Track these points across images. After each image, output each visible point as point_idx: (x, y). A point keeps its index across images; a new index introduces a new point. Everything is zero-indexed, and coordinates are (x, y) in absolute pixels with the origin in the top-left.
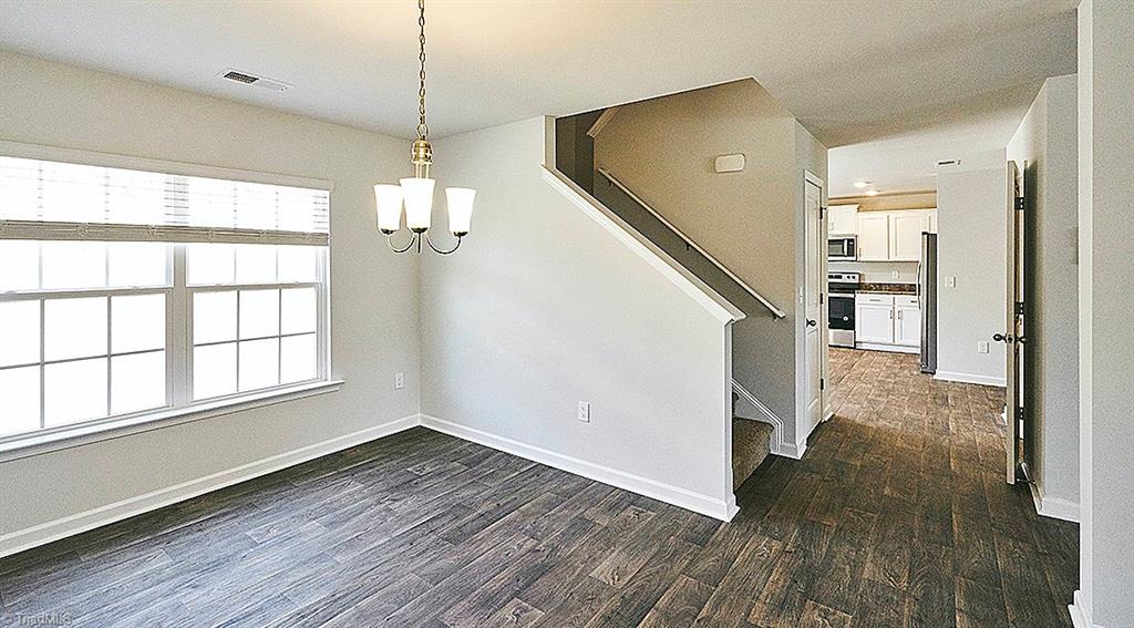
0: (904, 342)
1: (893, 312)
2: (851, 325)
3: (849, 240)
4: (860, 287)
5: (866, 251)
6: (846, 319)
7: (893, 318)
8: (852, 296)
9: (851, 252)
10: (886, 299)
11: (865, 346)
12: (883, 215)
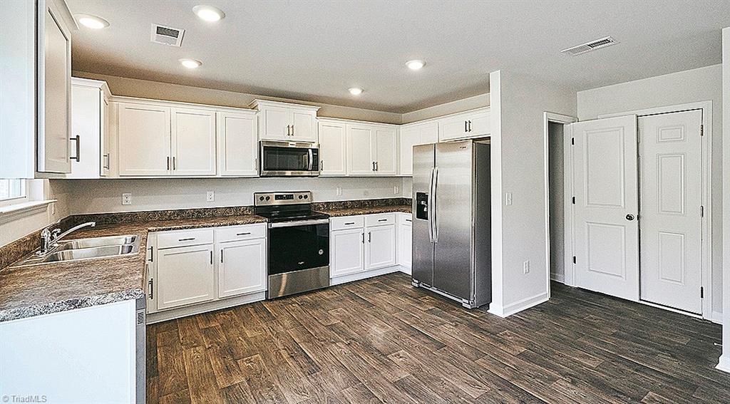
9: (316, 167)
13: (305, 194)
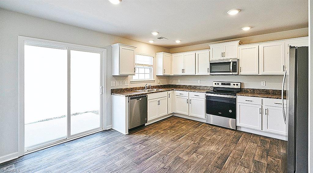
0: (269, 130)
1: (261, 110)
3: (234, 62)
4: (241, 91)
5: (245, 69)
6: (230, 111)
7: (261, 113)
8: (233, 97)
10: (257, 100)
11: (242, 130)
12: (256, 46)
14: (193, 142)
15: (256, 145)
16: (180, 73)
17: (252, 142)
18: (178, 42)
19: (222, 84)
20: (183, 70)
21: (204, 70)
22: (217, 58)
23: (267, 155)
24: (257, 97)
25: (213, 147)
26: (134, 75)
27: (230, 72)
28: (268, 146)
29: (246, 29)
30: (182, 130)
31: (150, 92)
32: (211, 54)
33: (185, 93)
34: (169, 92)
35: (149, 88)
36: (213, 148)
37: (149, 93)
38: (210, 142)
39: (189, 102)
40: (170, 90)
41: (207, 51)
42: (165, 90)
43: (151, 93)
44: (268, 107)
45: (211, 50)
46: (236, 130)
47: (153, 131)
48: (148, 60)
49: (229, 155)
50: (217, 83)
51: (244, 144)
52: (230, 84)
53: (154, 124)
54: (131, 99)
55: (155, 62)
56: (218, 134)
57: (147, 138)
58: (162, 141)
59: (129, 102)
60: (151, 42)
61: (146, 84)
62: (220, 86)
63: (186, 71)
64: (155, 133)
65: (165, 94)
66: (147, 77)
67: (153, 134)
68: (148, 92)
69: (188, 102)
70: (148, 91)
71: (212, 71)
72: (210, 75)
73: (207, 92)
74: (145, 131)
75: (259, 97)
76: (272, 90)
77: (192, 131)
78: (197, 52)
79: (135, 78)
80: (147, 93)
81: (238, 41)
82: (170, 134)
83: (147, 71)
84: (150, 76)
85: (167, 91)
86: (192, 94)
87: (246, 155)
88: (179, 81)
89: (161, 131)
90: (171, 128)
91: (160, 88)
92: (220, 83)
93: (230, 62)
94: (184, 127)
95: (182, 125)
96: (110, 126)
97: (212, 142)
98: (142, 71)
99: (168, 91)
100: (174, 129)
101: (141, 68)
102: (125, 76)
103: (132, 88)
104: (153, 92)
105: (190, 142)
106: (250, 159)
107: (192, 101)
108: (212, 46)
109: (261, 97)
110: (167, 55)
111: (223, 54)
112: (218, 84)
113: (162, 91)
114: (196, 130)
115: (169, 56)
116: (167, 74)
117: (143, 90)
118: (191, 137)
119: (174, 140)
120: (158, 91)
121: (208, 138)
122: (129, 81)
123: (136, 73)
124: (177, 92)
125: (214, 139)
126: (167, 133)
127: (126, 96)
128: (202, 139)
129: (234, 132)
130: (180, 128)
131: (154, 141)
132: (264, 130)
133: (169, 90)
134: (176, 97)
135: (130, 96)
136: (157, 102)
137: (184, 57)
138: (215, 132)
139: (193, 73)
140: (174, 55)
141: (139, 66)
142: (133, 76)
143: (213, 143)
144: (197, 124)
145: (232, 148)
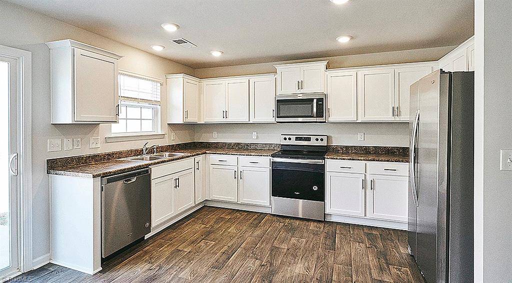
0: (377, 215)
1: (364, 182)
2: (320, 196)
3: (318, 100)
5: (336, 112)
6: (315, 188)
7: (364, 187)
8: (320, 162)
9: (320, 113)
10: (358, 165)
11: (334, 219)
12: (352, 72)
13: (321, 137)
14: (258, 263)
15: (363, 245)
16: (219, 119)
17: (355, 241)
18: (216, 55)
19: (297, 139)
20: (225, 114)
21: (266, 113)
22: (289, 90)
23: (388, 264)
24: (358, 160)
25: (299, 265)
26: (115, 122)
27: (313, 117)
28: (380, 245)
29: (344, 40)
30: (232, 237)
31: (156, 161)
32: (278, 83)
33: (231, 159)
34: (198, 158)
35: (151, 151)
36: (299, 268)
37: (155, 164)
38: (290, 257)
39: (238, 175)
40: (199, 154)
41: (271, 77)
42: (189, 154)
43: (158, 163)
44: (375, 177)
45: (278, 76)
46: (324, 222)
47: (167, 251)
48: (147, 89)
49: (332, 280)
50: (287, 137)
51: (346, 248)
52: (310, 138)
53: (166, 233)
54: (109, 181)
55: (165, 94)
56: (297, 234)
57: (152, 273)
58: (193, 273)
59: (102, 190)
60: (158, 49)
61: (145, 142)
62: (293, 142)
63: (230, 115)
64: (172, 254)
65: (189, 162)
66: (147, 127)
67: (169, 260)
68: (153, 162)
69: (236, 177)
70: (151, 159)
71: (281, 115)
72: (278, 122)
73: (273, 156)
74: (146, 253)
75: (361, 160)
76: (374, 147)
77: (251, 236)
78: (253, 79)
79: (117, 129)
80: (150, 165)
81: (325, 63)
82: (208, 252)
83: (148, 113)
84: (154, 125)
85: (193, 156)
86: (245, 160)
87: (357, 272)
88: (215, 134)
89: (185, 247)
90: (207, 234)
91: (175, 150)
92: (293, 138)
93: (313, 99)
94: (232, 230)
95: (228, 224)
96: (46, 255)
97: (293, 253)
98: (134, 112)
99: (195, 155)
100: (212, 236)
101: (132, 106)
102: (92, 126)
103: (109, 155)
104: (164, 162)
105: (252, 265)
106: (365, 278)
107: (245, 174)
108: (280, 68)
109: (364, 160)
110: (192, 82)
111: (300, 85)
112: (290, 139)
113: (182, 158)
114: (258, 232)
115: (195, 83)
116: (192, 119)
117: (139, 157)
118: (251, 251)
119: (218, 266)
120: (175, 157)
121: (284, 247)
122: (101, 138)
123: (120, 117)
124: (214, 158)
125: (296, 248)
126: (198, 251)
127: (94, 177)
128: (274, 250)
129: (322, 225)
130: (225, 234)
131: (173, 277)
132: (368, 216)
133: (197, 155)
134: (211, 169)
135: (104, 175)
136: (173, 181)
137: (227, 88)
138: (291, 230)
139: (245, 120)
140: (205, 82)
141: (127, 103)
142: (113, 125)
143: (295, 256)
144: (255, 218)
145: (331, 261)
